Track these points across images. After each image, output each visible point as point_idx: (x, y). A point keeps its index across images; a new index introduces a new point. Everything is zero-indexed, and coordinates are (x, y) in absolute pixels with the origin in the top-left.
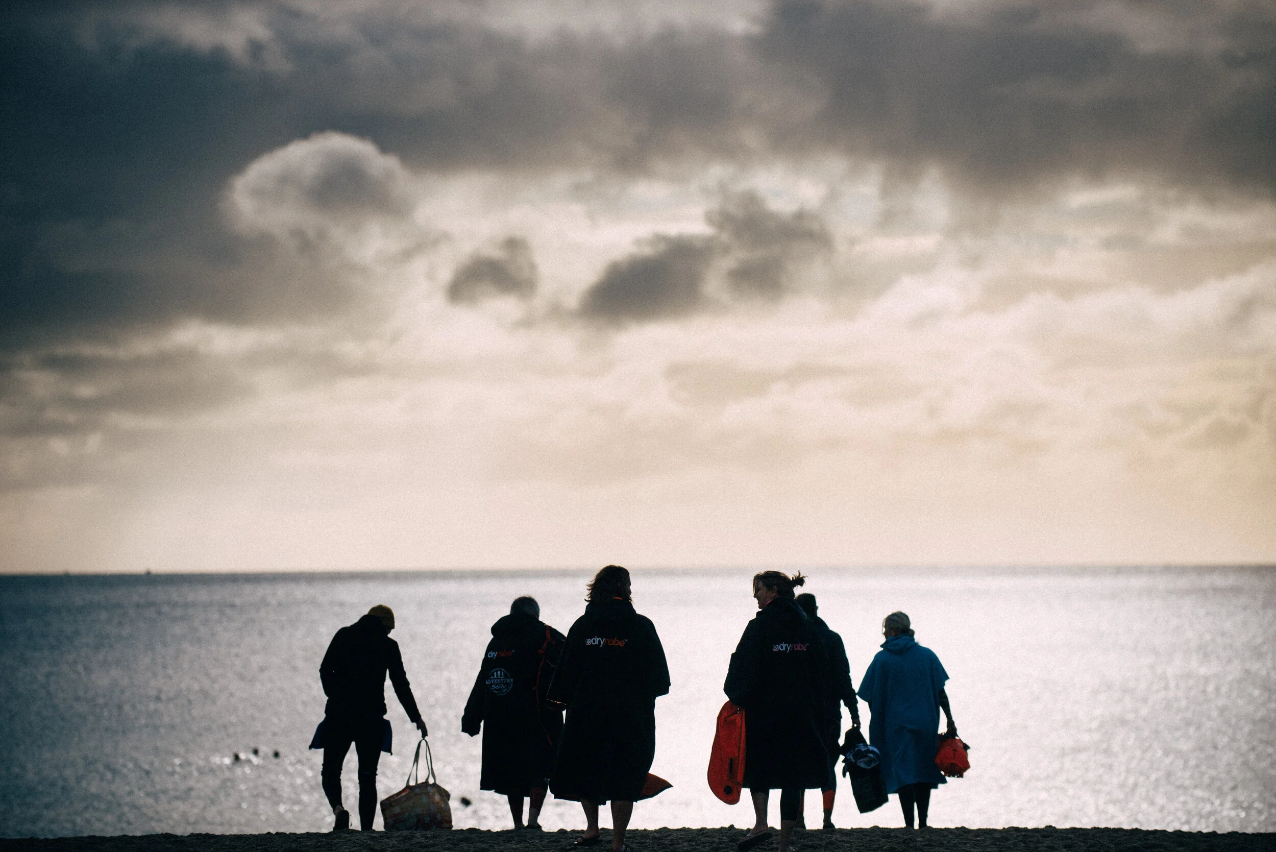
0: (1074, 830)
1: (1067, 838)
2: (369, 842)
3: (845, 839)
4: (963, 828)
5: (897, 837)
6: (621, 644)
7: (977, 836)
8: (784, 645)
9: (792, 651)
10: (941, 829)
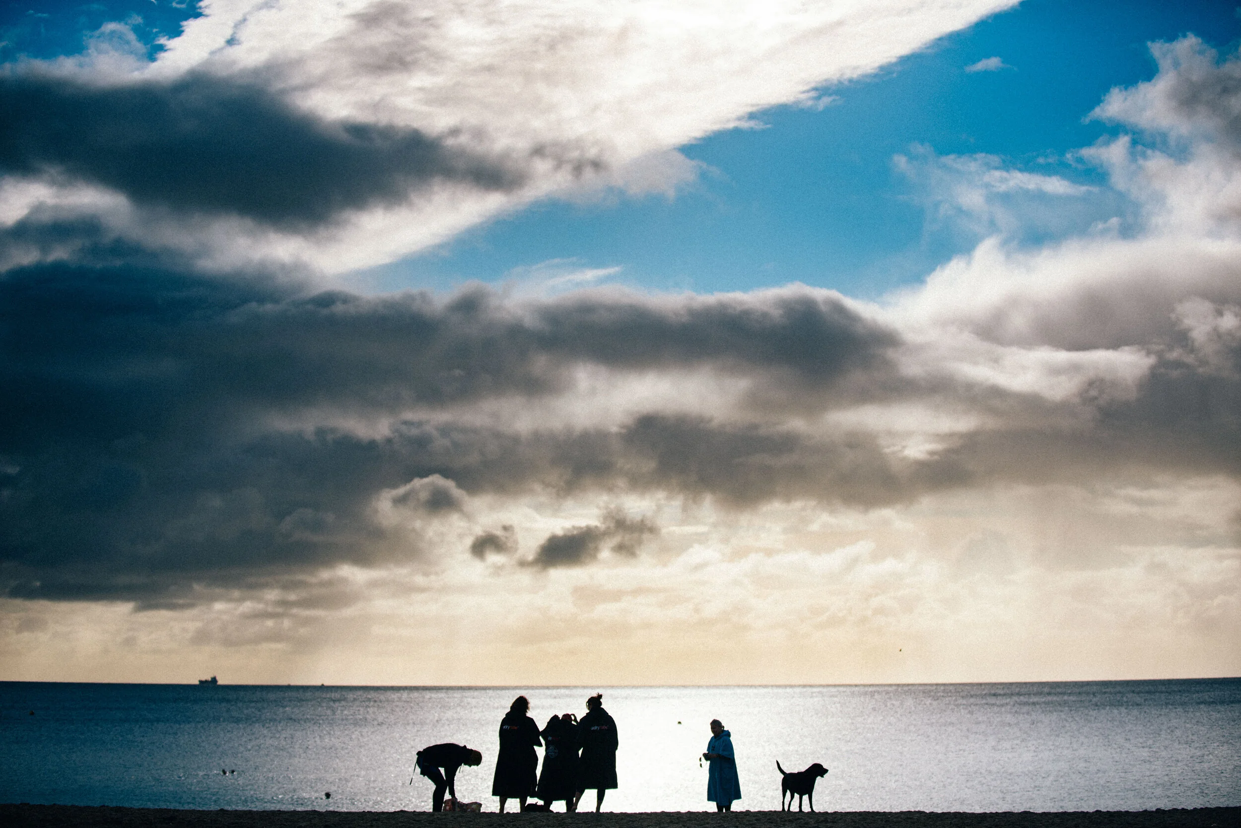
0: (760, 812)
1: (757, 816)
2: (413, 817)
3: (649, 817)
4: (706, 812)
5: (674, 816)
6: (515, 728)
7: (713, 815)
8: (596, 727)
9: (600, 729)
10: (695, 812)
